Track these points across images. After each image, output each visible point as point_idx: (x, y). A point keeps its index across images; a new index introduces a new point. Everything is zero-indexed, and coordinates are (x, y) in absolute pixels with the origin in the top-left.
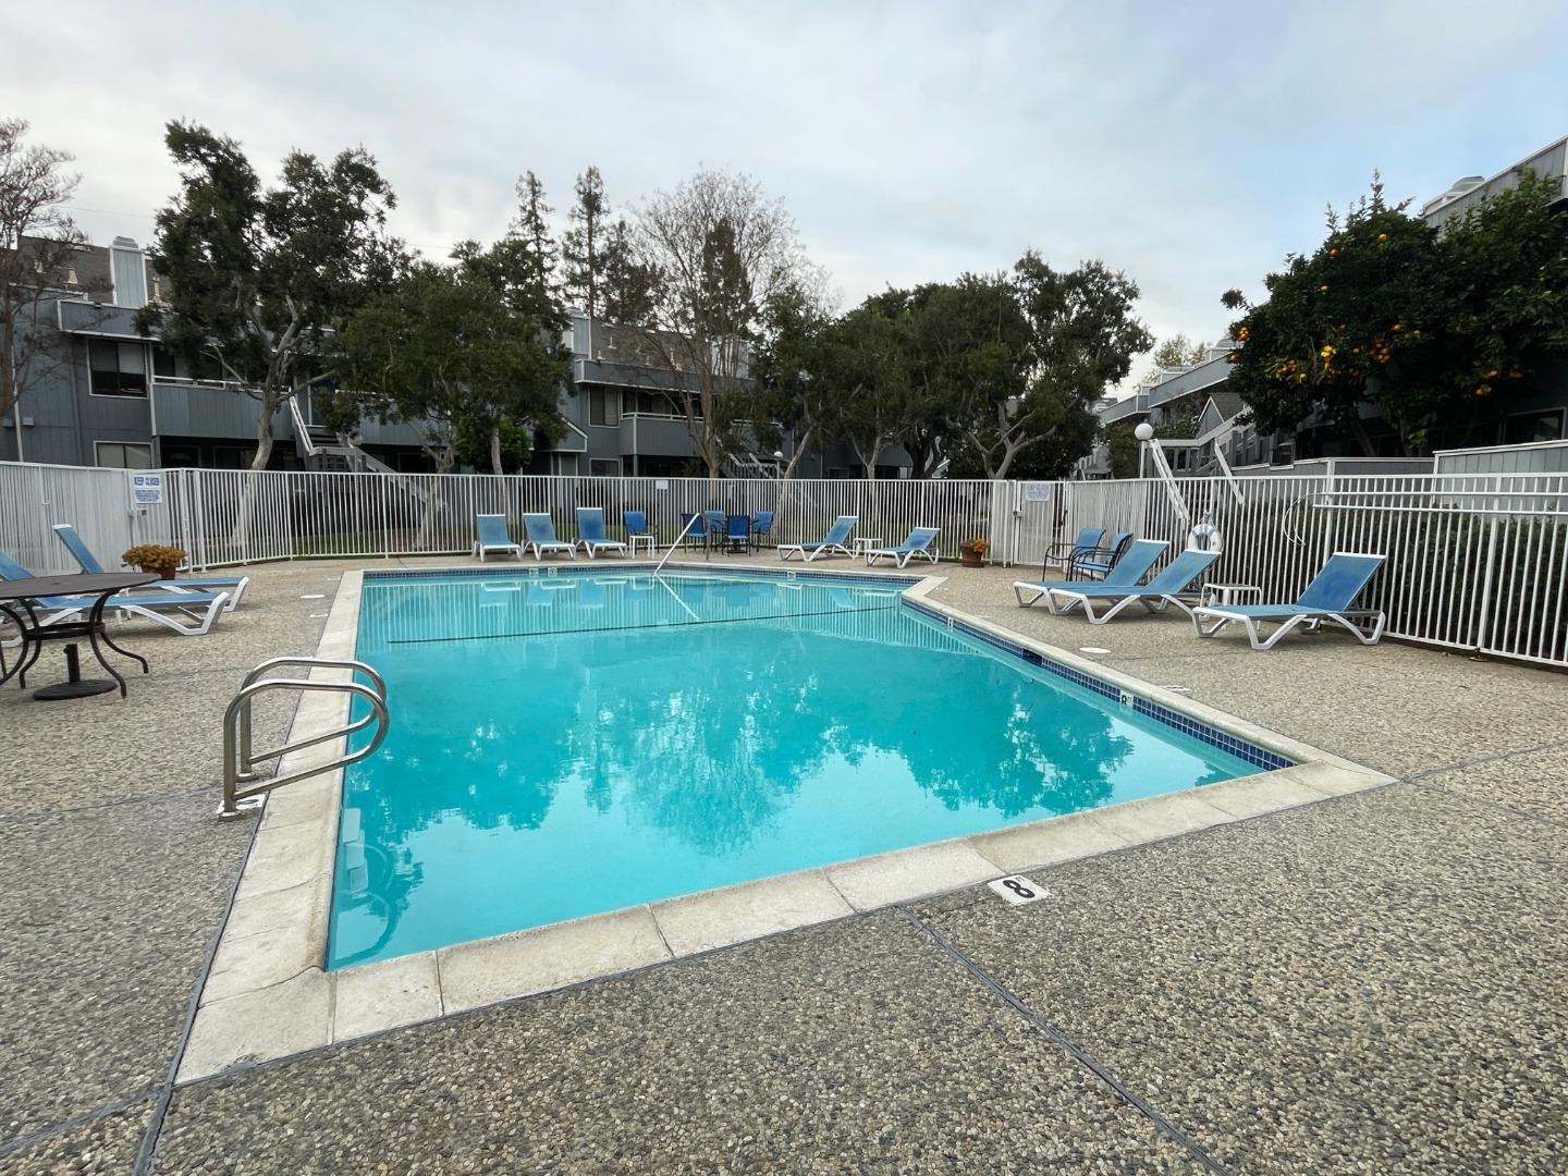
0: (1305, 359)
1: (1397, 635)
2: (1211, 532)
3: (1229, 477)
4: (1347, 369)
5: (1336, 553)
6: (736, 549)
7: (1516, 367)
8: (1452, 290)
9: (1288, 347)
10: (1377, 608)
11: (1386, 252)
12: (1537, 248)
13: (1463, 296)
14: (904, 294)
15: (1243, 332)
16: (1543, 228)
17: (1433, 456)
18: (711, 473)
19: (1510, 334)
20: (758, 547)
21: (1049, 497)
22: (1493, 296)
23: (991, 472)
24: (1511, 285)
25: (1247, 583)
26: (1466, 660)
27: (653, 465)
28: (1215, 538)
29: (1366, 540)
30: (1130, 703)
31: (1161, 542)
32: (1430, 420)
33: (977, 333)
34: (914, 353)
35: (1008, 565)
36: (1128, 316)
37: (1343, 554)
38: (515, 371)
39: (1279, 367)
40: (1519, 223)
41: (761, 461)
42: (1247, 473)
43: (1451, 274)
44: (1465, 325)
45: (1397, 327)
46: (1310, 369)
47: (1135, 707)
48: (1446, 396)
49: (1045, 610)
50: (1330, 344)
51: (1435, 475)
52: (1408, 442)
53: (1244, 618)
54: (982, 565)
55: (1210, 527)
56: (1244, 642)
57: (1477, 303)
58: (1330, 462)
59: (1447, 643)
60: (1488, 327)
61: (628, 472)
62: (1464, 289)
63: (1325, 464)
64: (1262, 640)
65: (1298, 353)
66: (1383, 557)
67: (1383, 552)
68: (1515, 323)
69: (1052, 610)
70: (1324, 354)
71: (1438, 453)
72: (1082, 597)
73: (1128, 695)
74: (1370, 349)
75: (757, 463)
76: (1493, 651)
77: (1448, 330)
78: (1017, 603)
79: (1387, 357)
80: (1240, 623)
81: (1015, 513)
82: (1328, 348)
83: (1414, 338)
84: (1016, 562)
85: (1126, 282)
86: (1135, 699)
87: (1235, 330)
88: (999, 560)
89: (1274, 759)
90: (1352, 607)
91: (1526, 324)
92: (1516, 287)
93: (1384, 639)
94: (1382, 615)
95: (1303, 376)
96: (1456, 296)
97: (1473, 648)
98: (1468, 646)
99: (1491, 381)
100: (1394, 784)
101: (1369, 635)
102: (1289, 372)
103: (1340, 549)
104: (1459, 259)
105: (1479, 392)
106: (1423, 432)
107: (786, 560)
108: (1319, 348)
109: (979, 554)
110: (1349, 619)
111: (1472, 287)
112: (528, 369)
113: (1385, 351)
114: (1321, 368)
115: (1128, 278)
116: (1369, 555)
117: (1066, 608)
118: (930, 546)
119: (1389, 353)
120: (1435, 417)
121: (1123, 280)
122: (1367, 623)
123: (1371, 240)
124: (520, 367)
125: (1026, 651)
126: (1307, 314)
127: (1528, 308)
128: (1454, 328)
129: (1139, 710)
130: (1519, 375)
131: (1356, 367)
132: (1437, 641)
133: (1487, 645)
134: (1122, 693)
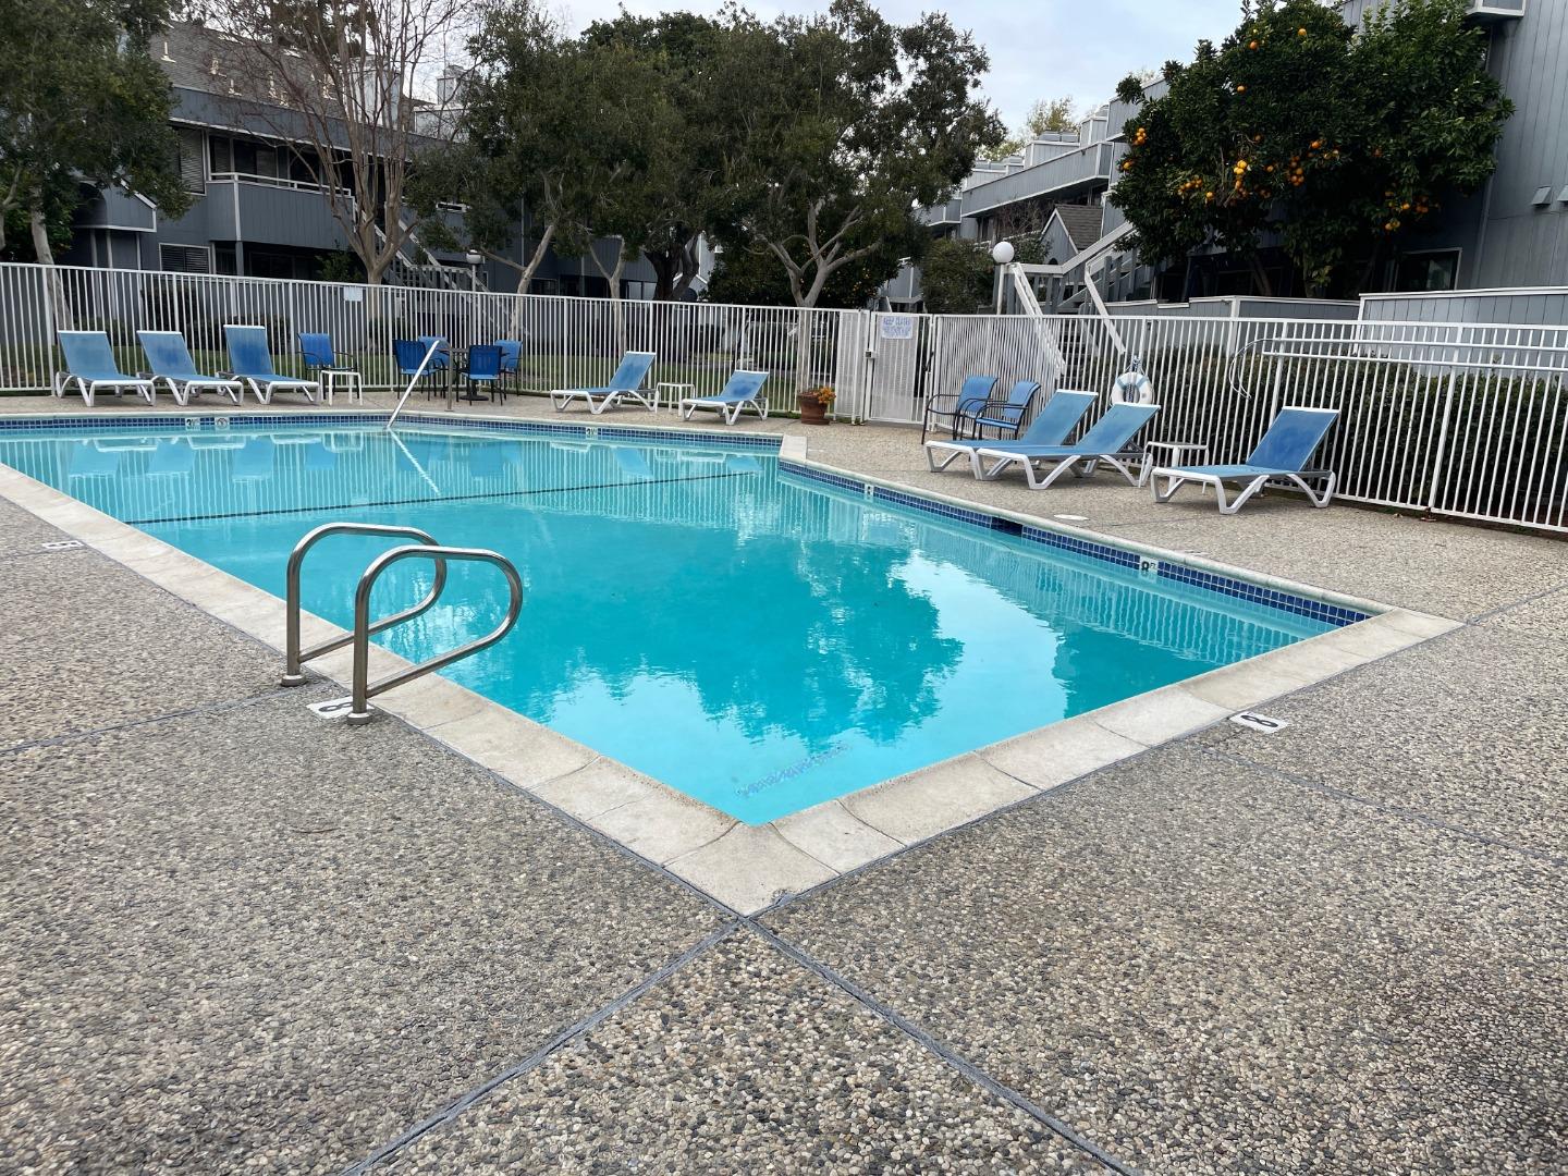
0: (1211, 173)
1: (1346, 496)
2: (1141, 382)
3: (1104, 316)
4: (1259, 190)
5: (1284, 407)
6: (472, 396)
7: (1424, 200)
8: (1373, 106)
9: (1193, 158)
10: (1327, 466)
11: (1308, 52)
12: (1451, 64)
13: (1383, 113)
14: (647, 25)
15: (1141, 134)
16: (1457, 44)
17: (1359, 299)
18: (371, 277)
19: (1424, 163)
20: (506, 393)
21: (911, 334)
22: (1409, 117)
23: (799, 297)
24: (1428, 107)
25: (1188, 440)
26: (1416, 521)
27: (267, 259)
28: (1146, 389)
29: (1309, 393)
30: (1153, 570)
31: (1088, 393)
32: (1334, 255)
33: (795, 103)
34: (704, 120)
35: (858, 423)
36: (973, 96)
37: (1293, 408)
38: (117, 98)
39: (1182, 182)
40: (1434, 35)
41: (442, 262)
42: (1125, 311)
43: (1372, 87)
44: (1385, 148)
45: (1315, 144)
46: (1217, 187)
47: (1160, 573)
48: (1354, 228)
49: (969, 475)
50: (1245, 158)
51: (1359, 322)
52: (1310, 280)
53: (1214, 479)
54: (826, 422)
55: (1140, 377)
56: (1213, 506)
57: (1394, 124)
58: (1235, 301)
59: (1398, 504)
60: (1403, 152)
61: (226, 265)
62: (1384, 105)
63: (1229, 303)
64: (1229, 504)
65: (1205, 166)
66: (1336, 411)
67: (1336, 406)
68: (1430, 150)
69: (978, 474)
70: (1238, 170)
71: (1364, 297)
72: (1023, 457)
73: (1149, 560)
74: (1286, 167)
75: (438, 267)
76: (1443, 511)
77: (1368, 154)
78: (928, 467)
79: (1301, 179)
80: (1211, 485)
81: (869, 354)
82: (1242, 163)
83: (1333, 158)
84: (867, 417)
85: (973, 47)
86: (1161, 565)
87: (1130, 128)
88: (846, 415)
89: (1342, 612)
90: (1307, 468)
91: (1439, 154)
92: (1433, 109)
93: (1334, 502)
94: (1333, 474)
95: (1209, 194)
96: (1375, 113)
97: (1423, 508)
98: (1419, 507)
99: (1403, 216)
100: (1463, 627)
101: (1320, 498)
102: (1192, 189)
103: (1289, 404)
104: (1380, 69)
105: (1388, 226)
106: (1327, 270)
107: (561, 411)
108: (1234, 161)
109: (824, 406)
110: (1305, 480)
111: (1392, 103)
112: (138, 98)
113: (1299, 171)
114: (1229, 187)
115: (975, 42)
116: (1321, 410)
117: (993, 469)
118: (759, 396)
119: (1304, 174)
120: (1340, 252)
121: (970, 43)
122: (1319, 485)
123: (1289, 34)
124: (126, 94)
125: (995, 519)
126: (1217, 120)
127: (1445, 135)
128: (1373, 151)
129: (1166, 575)
130: (1425, 210)
131: (1269, 188)
132: (1387, 502)
133: (1438, 504)
134: (1142, 559)
